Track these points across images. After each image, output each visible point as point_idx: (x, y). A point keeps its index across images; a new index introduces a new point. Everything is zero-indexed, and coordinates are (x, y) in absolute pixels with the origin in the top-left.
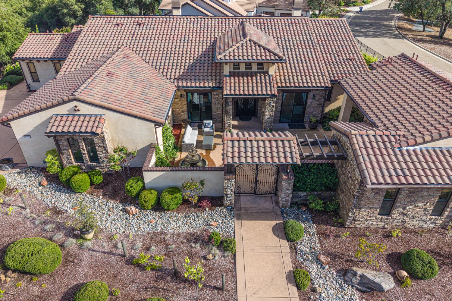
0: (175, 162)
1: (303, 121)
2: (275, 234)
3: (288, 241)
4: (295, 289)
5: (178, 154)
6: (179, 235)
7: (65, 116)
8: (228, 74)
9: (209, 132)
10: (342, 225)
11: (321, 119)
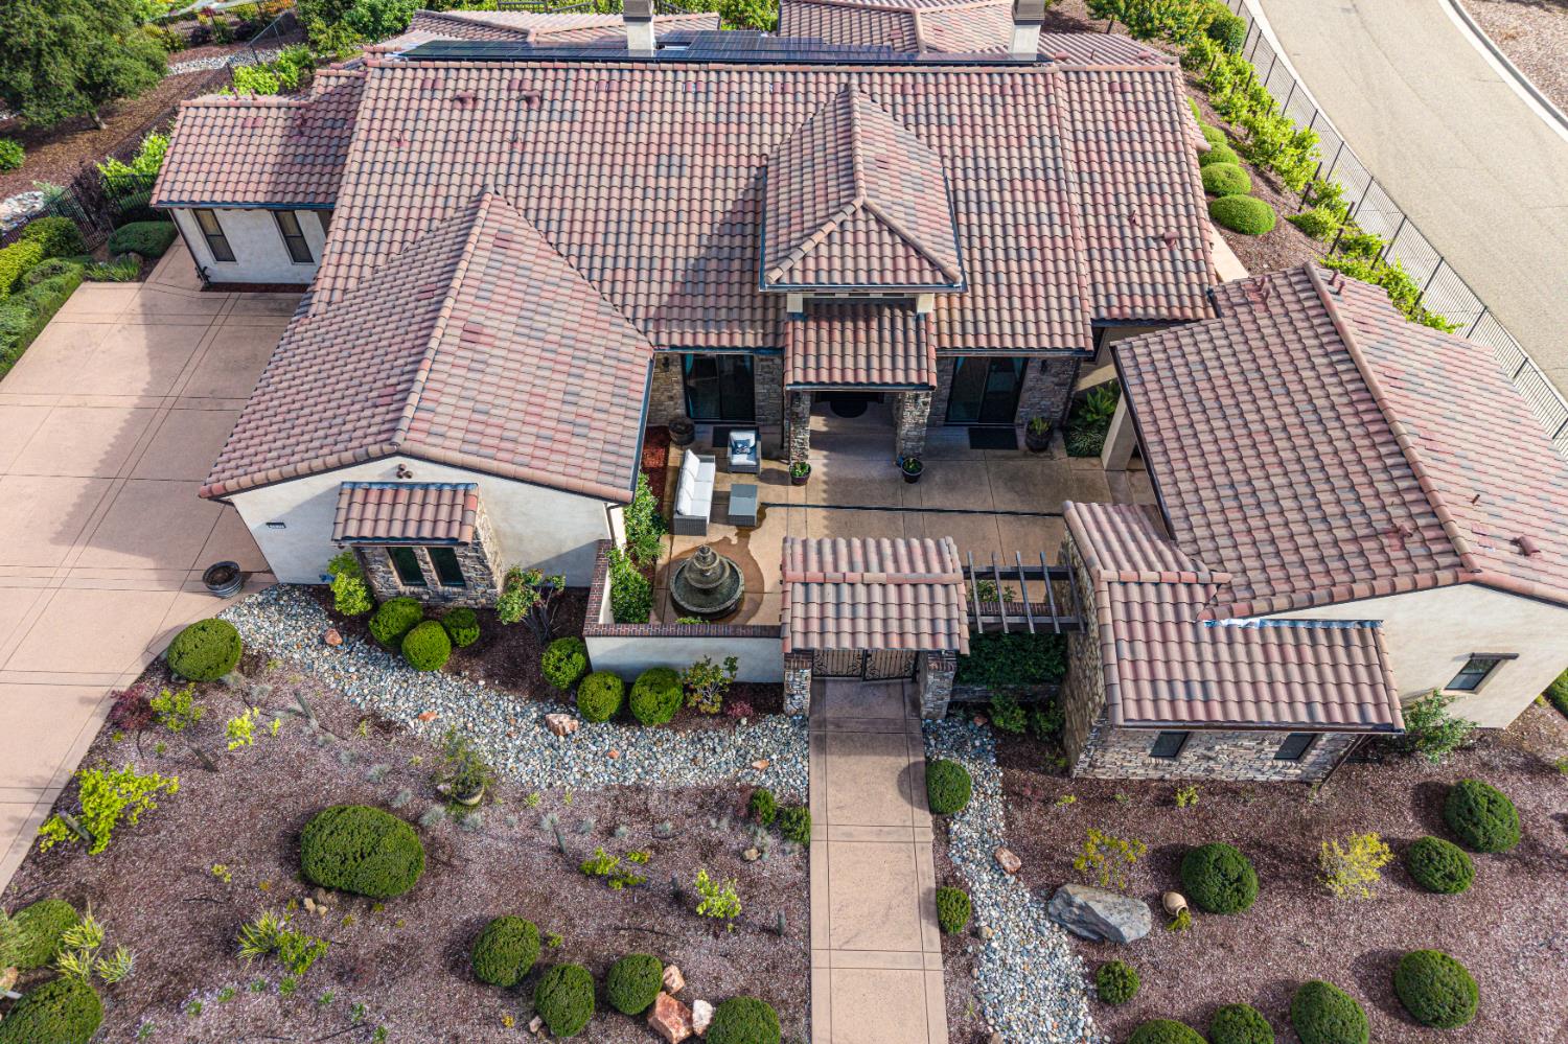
0: (659, 568)
1: (1012, 420)
2: (902, 792)
3: (932, 811)
4: (935, 933)
5: (665, 540)
6: (679, 793)
7: (374, 487)
8: (800, 310)
9: (744, 466)
10: (1066, 772)
11: (1062, 418)
